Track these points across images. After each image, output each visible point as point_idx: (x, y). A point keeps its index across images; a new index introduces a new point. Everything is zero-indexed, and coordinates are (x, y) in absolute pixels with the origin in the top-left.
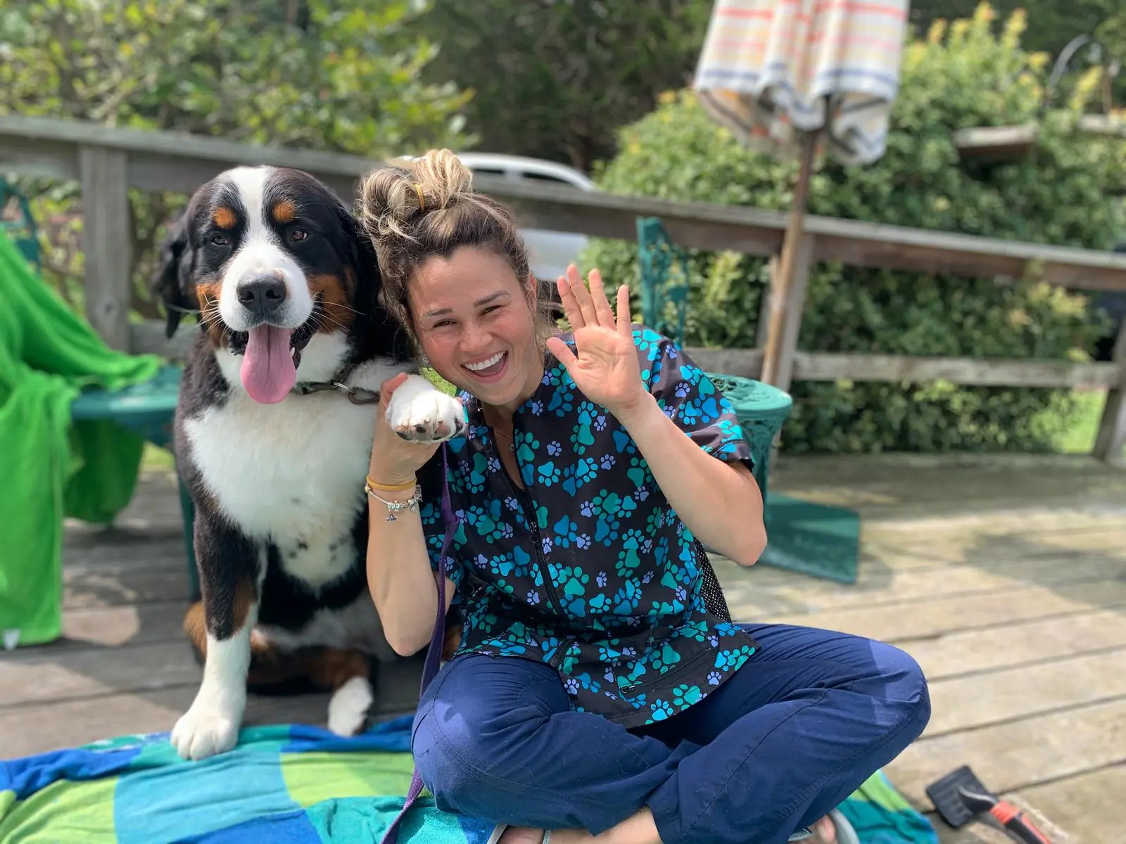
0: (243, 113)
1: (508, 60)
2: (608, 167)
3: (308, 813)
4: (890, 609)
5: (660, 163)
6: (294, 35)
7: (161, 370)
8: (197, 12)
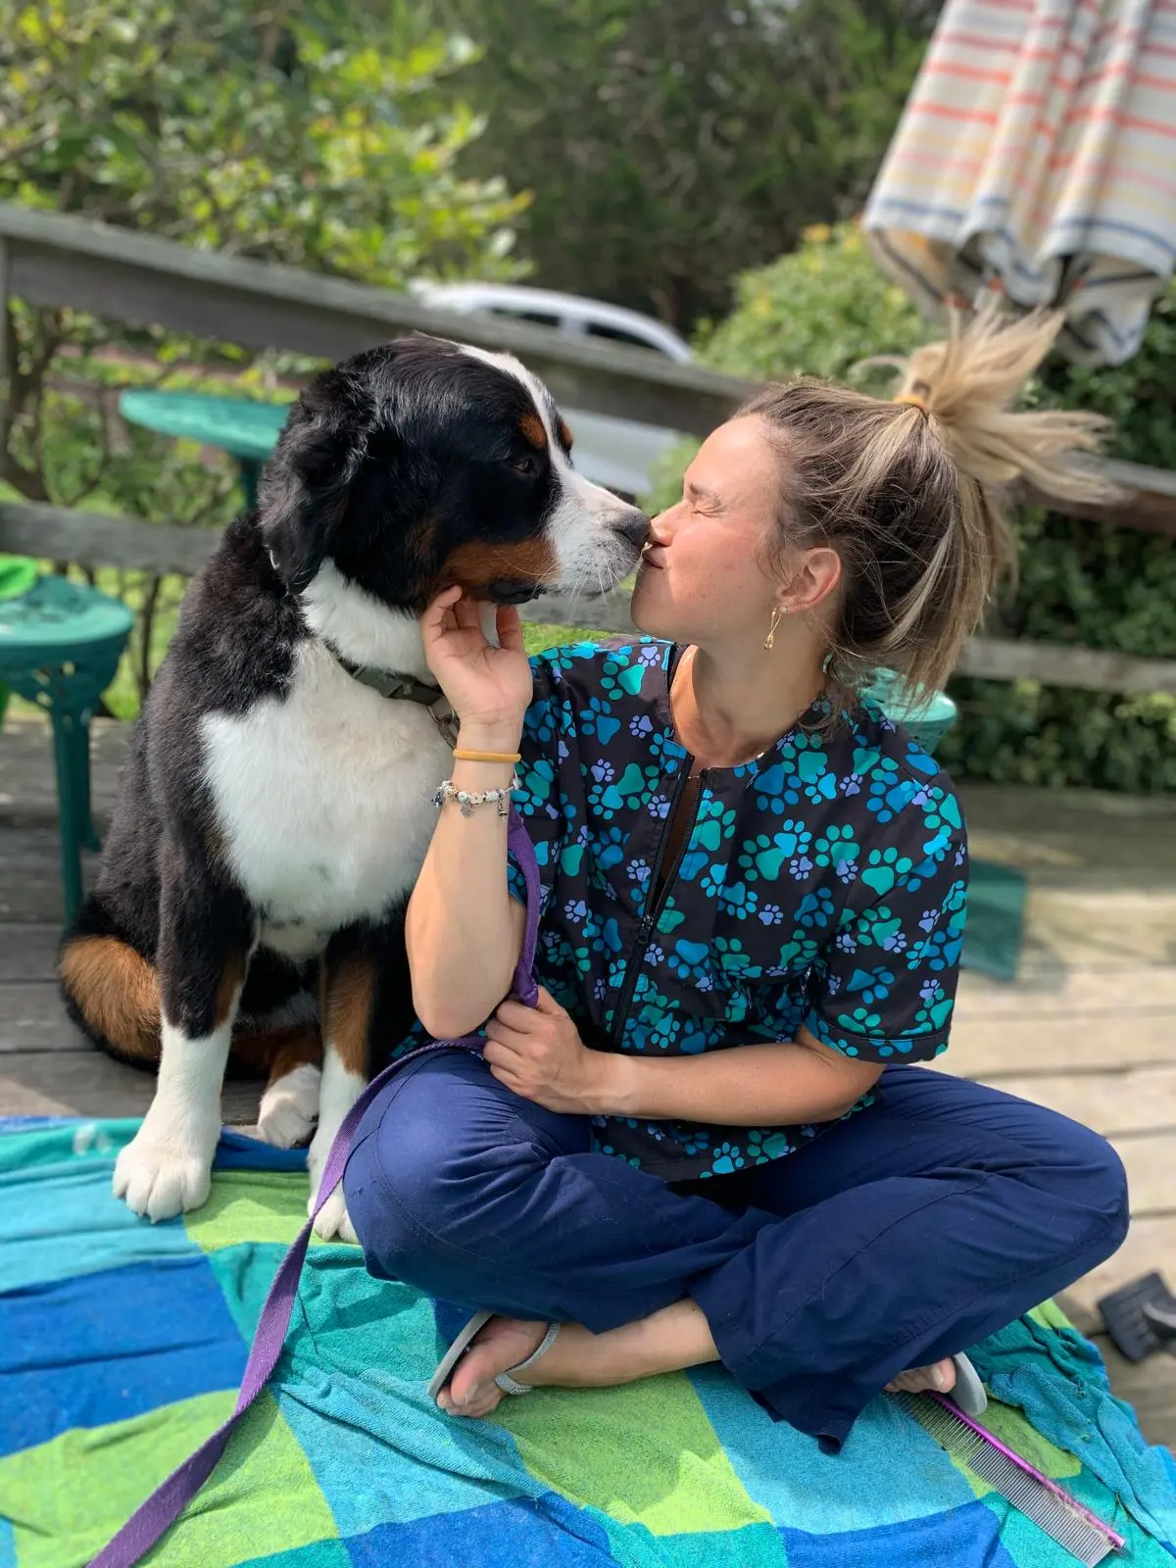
0: (188, 194)
1: (581, 152)
2: (719, 330)
3: (211, 1262)
4: (1062, 1024)
5: (797, 332)
6: (270, 81)
7: (40, 581)
8: (126, 31)
